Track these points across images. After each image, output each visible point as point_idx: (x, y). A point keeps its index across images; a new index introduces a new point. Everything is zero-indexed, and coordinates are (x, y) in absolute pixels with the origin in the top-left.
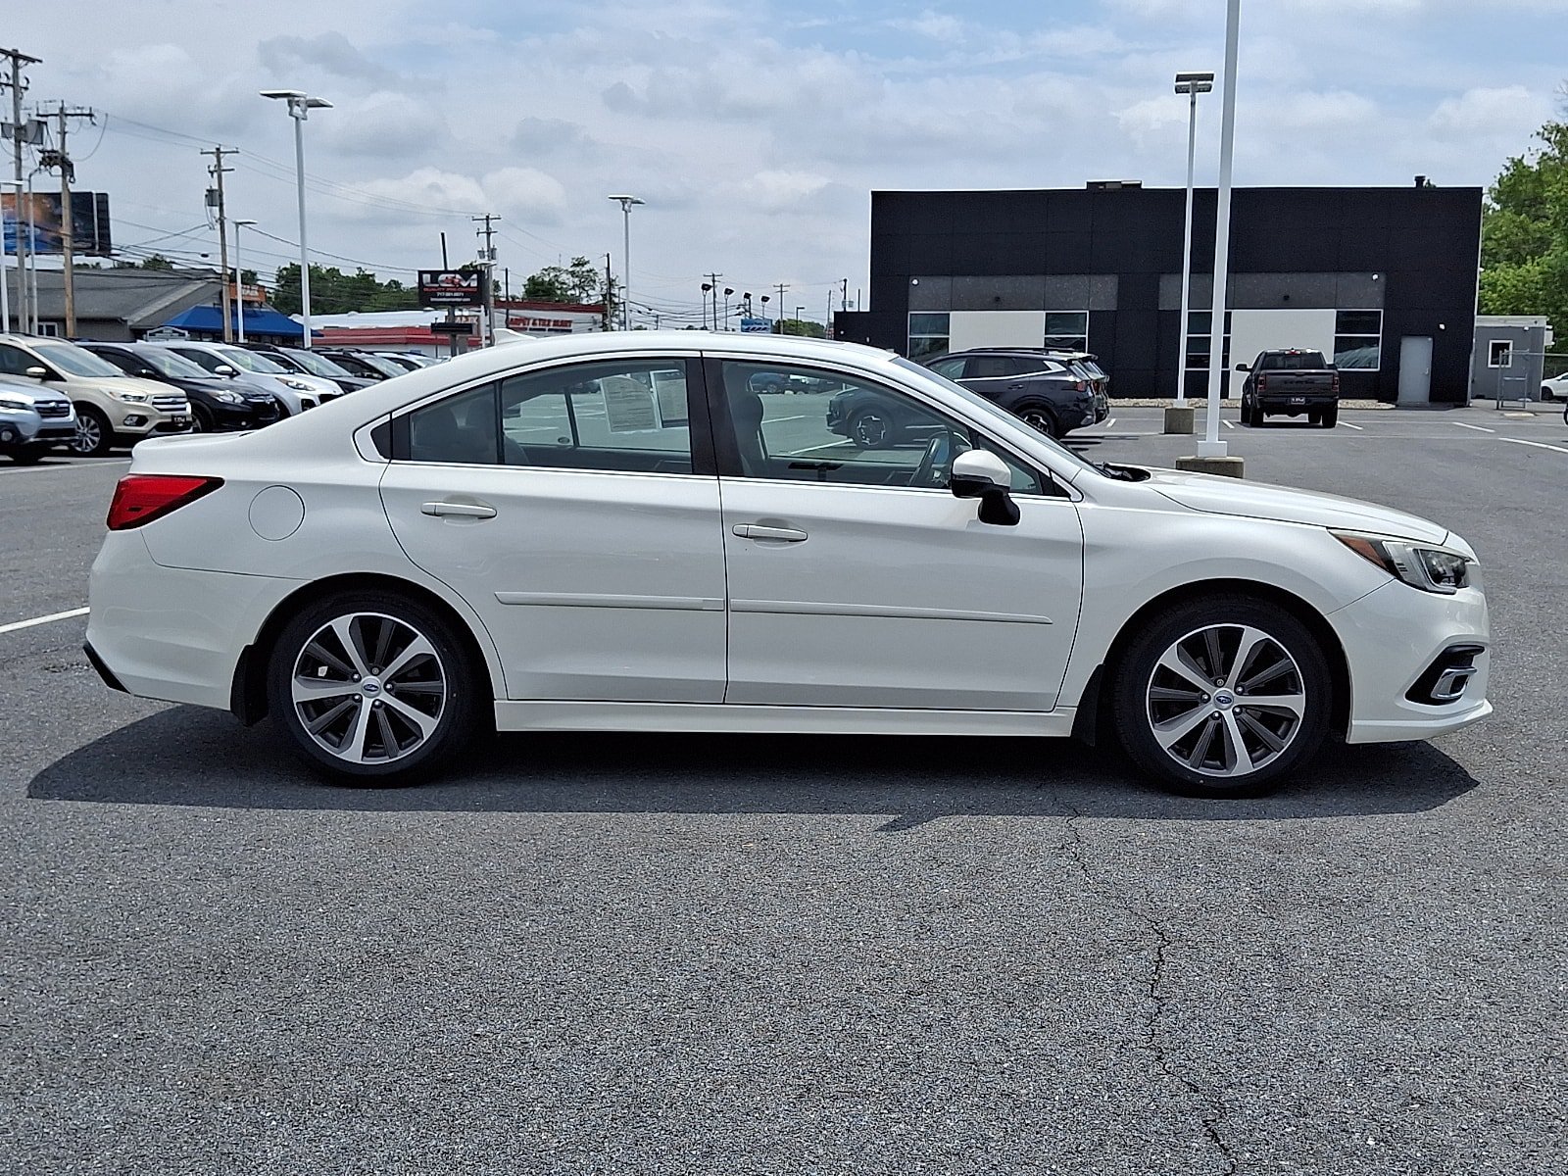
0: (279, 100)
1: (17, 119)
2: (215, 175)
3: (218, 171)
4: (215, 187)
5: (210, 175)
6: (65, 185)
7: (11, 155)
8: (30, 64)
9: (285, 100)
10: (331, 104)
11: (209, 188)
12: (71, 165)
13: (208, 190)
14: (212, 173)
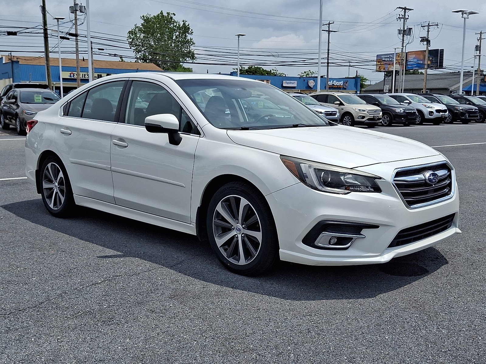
0: (459, 13)
1: (404, 28)
2: (479, 41)
3: (480, 39)
4: (479, 45)
5: (478, 41)
6: (427, 48)
7: (401, 39)
8: (410, 11)
9: (461, 13)
10: (478, 12)
11: (476, 45)
12: (430, 41)
13: (476, 46)
14: (478, 40)
